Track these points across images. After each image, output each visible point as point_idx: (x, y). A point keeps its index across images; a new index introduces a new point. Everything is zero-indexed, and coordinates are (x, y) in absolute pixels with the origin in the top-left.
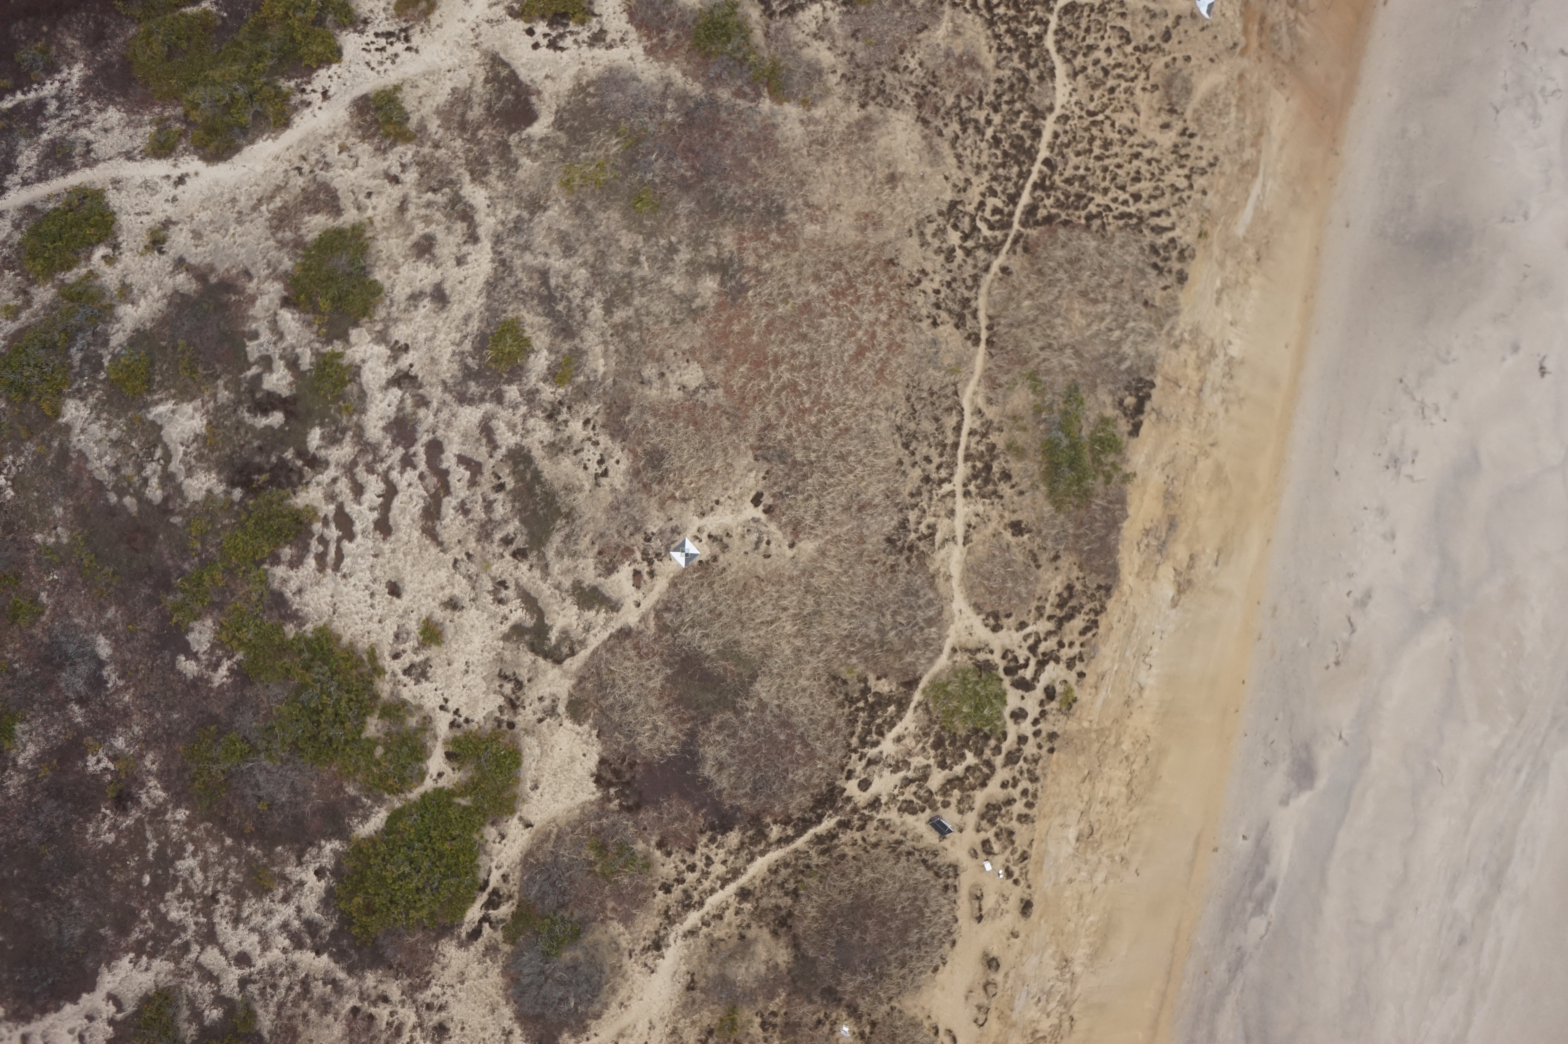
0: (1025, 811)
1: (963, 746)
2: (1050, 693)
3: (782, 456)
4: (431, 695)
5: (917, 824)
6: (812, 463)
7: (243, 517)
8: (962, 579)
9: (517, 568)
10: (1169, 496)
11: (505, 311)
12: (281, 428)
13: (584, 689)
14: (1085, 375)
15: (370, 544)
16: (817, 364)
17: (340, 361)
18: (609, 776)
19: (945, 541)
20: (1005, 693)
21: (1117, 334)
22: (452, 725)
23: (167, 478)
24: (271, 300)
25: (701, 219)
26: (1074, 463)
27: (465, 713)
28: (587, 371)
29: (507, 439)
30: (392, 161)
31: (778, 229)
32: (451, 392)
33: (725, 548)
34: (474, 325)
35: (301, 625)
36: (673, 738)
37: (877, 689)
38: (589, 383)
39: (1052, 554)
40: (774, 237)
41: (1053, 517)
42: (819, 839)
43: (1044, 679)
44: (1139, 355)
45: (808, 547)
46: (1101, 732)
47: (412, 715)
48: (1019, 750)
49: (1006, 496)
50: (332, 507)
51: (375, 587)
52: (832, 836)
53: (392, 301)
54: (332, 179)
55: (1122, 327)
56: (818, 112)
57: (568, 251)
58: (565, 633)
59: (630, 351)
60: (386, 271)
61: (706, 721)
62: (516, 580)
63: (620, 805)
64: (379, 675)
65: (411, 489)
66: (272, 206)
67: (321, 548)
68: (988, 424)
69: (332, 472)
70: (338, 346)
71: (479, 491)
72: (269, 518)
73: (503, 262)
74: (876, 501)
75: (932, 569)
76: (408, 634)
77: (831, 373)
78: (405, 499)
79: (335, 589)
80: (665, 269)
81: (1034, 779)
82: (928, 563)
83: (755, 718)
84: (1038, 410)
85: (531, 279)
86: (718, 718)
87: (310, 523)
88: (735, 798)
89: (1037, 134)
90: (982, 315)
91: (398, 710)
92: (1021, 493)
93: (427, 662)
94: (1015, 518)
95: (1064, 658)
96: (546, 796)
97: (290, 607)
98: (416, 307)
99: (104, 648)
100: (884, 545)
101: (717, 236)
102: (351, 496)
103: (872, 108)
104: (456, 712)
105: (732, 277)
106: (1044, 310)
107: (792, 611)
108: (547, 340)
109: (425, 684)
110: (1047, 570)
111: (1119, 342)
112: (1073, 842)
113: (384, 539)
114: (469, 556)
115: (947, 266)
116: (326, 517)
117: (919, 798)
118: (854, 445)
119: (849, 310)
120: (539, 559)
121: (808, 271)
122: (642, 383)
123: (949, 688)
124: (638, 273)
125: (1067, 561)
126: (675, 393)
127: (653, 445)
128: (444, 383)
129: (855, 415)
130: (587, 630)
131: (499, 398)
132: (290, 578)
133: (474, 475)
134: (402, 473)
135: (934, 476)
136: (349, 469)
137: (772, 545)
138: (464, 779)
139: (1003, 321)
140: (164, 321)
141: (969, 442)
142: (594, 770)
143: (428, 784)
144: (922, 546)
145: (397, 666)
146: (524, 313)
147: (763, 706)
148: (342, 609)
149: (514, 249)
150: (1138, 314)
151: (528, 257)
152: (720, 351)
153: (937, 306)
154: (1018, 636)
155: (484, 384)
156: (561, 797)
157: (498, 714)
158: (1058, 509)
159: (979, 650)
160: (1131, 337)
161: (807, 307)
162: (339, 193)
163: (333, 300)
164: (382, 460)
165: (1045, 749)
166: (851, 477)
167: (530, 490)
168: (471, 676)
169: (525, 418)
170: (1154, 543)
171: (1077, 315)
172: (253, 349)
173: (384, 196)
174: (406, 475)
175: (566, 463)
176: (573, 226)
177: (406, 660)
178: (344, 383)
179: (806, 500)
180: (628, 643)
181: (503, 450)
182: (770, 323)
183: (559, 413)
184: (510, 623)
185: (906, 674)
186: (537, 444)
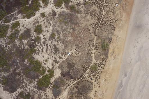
0: (99, 78)
1: (94, 72)
2: (102, 67)
3: (78, 46)
4: (46, 66)
5: (89, 79)
6: (81, 46)
7: (30, 50)
8: (94, 57)
9: (54, 55)
10: (113, 50)
11: (53, 32)
12: (34, 42)
13: (60, 66)
14: (105, 39)
15: (41, 53)
17: (39, 37)
18: (62, 74)
19: (92, 53)
20: (98, 67)
21: (108, 35)
22: (48, 69)
23: (24, 47)
24: (33, 31)
25: (71, 24)
26: (104, 47)
28: (61, 38)
29: (53, 44)
30: (44, 19)
31: (78, 25)
32: (48, 39)
33: (73, 54)
34: (51, 34)
35: (35, 60)
36: (68, 70)
37: (86, 67)
42: (81, 80)
44: (110, 37)
45: (80, 54)
46: (106, 71)
47: (44, 68)
48: (99, 72)
50: (38, 49)
51: (42, 56)
52: (82, 80)
53: (43, 31)
54: (38, 20)
56: (81, 15)
57: (59, 27)
58: (58, 61)
59: (64, 36)
60: (43, 29)
61: (71, 69)
63: (63, 76)
66: (33, 23)
67: (37, 53)
70: (39, 35)
72: (32, 50)
73: (53, 28)
74: (86, 50)
75: (91, 56)
76: (44, 61)
78: (44, 49)
79: (38, 57)
80: (68, 29)
81: (100, 75)
84: (101, 42)
87: (36, 51)
88: (73, 76)
89: (101, 17)
90: (96, 33)
92: (99, 49)
93: (46, 63)
94: (99, 51)
95: (103, 64)
96: (56, 75)
97: (34, 58)
98: (46, 32)
99: (18, 61)
100: (87, 54)
101: (72, 26)
102: (40, 48)
103: (86, 14)
105: (74, 29)
106: (102, 33)
107: (78, 59)
108: (57, 35)
110: (102, 56)
112: (104, 81)
114: (50, 54)
115: (93, 29)
117: (90, 76)
118: (84, 45)
119: (84, 33)
120: (56, 54)
121: (80, 29)
122: (65, 39)
123: (93, 67)
124: (65, 29)
125: (104, 55)
126: (68, 40)
127: (66, 44)
129: (85, 42)
130: (60, 61)
131: (53, 40)
132: (34, 55)
133: (50, 47)
135: (91, 48)
136: (39, 46)
137: (77, 53)
138: (49, 74)
139: (98, 34)
140: (24, 33)
141: (95, 44)
142: (60, 73)
143: (46, 74)
144: (90, 54)
145: (43, 63)
146: (55, 32)
147: (76, 68)
150: (110, 33)
151: (55, 28)
152: (72, 36)
153: (92, 32)
154: (99, 62)
155: (51, 39)
157: (52, 68)
158: (103, 51)
159: (95, 63)
160: (110, 35)
161: (80, 32)
162: (39, 22)
163: (38, 31)
164: (42, 45)
165: (101, 72)
166: (84, 47)
167: (55, 48)
168: (50, 64)
169: (55, 42)
170: (112, 54)
171: (105, 33)
172: (31, 35)
173: (43, 22)
174: (44, 47)
175: (59, 46)
176: (60, 25)
177: (44, 63)
178: (39, 39)
179: (80, 49)
180: (64, 62)
182: (77, 34)
183: (58, 41)
184: (53, 60)
185: (89, 65)
186: (56, 44)
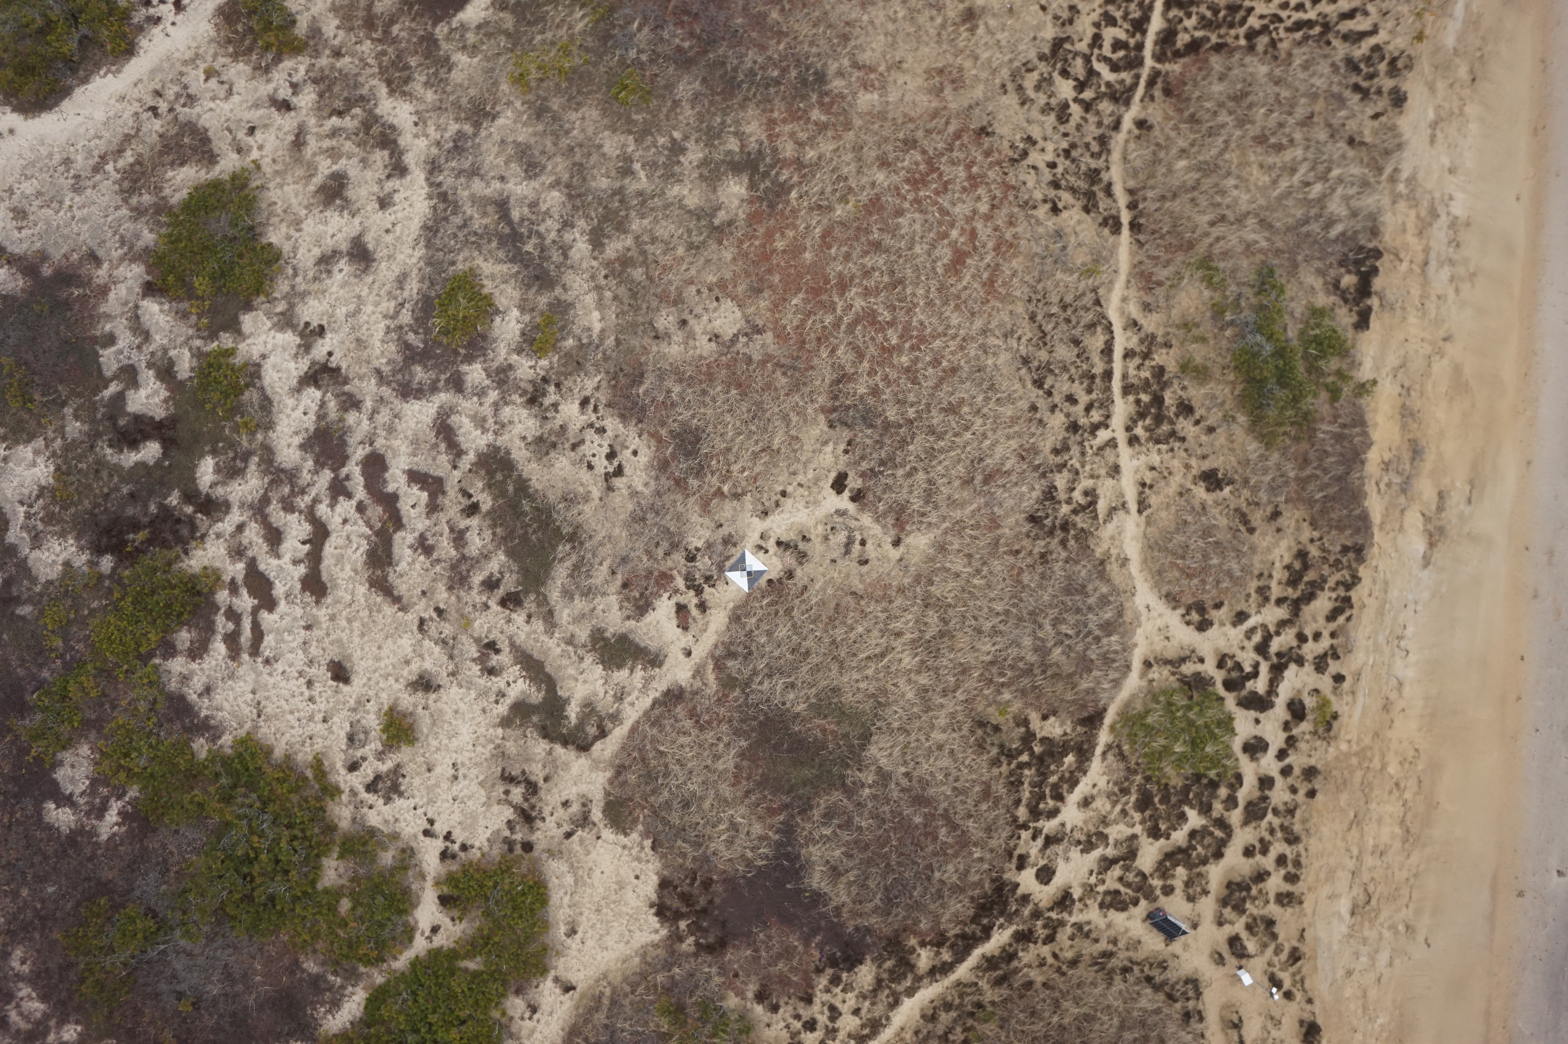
0: (1287, 887)
1: (1181, 802)
2: (1297, 710)
3: (868, 418)
4: (409, 816)
5: (1130, 924)
6: (911, 422)
7: (117, 595)
8: (1145, 561)
9: (509, 621)
10: (1406, 413)
11: (453, 263)
12: (158, 464)
13: (625, 783)
14: (1278, 252)
15: (299, 612)
16: (901, 282)
17: (231, 360)
18: (675, 903)
19: (1112, 511)
20: (1231, 719)
21: (1317, 189)
22: (445, 855)
24: (130, 290)
25: (712, 103)
26: (1284, 377)
27: (459, 836)
28: (576, 330)
29: (474, 440)
30: (279, 82)
31: (821, 104)
32: (389, 384)
33: (802, 557)
34: (413, 287)
35: (215, 738)
36: (762, 838)
37: (1044, 734)
38: (582, 346)
39: (1269, 509)
40: (816, 114)
41: (1263, 458)
42: (990, 962)
43: (1285, 691)
44: (1354, 214)
45: (920, 542)
46: (1362, 754)
47: (385, 849)
48: (1265, 799)
49: (1190, 438)
50: (241, 566)
51: (312, 671)
52: (1008, 955)
53: (295, 269)
54: (199, 116)
55: (1324, 178)
57: (532, 169)
58: (589, 707)
59: (634, 295)
60: (284, 229)
61: (806, 809)
62: (510, 638)
63: (697, 944)
64: (332, 796)
65: (348, 527)
66: (121, 163)
67: (231, 626)
68: (1150, 340)
69: (235, 517)
70: (226, 340)
71: (443, 517)
72: (153, 592)
73: (443, 197)
74: (1008, 466)
75: (1099, 552)
76: (366, 733)
77: (921, 292)
78: (341, 542)
79: (256, 682)
80: (671, 176)
81: (1292, 839)
82: (1091, 542)
83: (875, 797)
84: (1218, 312)
85: (485, 214)
86: (823, 802)
87: (212, 592)
88: (861, 915)
90: (1118, 189)
91: (365, 844)
92: (1211, 430)
93: (397, 771)
94: (1206, 465)
95: (1309, 657)
96: (590, 943)
97: (197, 715)
98: (329, 272)
100: (1027, 526)
101: (737, 122)
102: (265, 547)
104: (448, 837)
105: (766, 174)
106: (1207, 169)
107: (908, 636)
108: (517, 294)
109: (399, 803)
110: (1264, 534)
111: (1321, 201)
112: (1346, 915)
113: (317, 602)
114: (439, 611)
115: (1062, 129)
116: (233, 581)
117: (1128, 885)
118: (965, 390)
119: (936, 203)
120: (539, 605)
121: (870, 154)
122: (657, 337)
123: (1149, 720)
124: (632, 186)
125: (1291, 517)
126: (705, 347)
127: (683, 424)
128: (378, 372)
129: (962, 348)
130: (620, 697)
131: (457, 384)
132: (192, 673)
133: (433, 496)
134: (332, 506)
135: (1083, 421)
136: (259, 509)
137: (869, 546)
138: (470, 932)
139: (1150, 194)
141: (1126, 367)
142: (654, 897)
143: (420, 945)
144: (1080, 521)
145: (356, 781)
146: (479, 261)
147: (884, 777)
148: (270, 710)
149: (457, 177)
150: (1344, 157)
151: (478, 186)
152: (761, 280)
153: (1055, 185)
154: (1236, 634)
155: (435, 366)
156: (609, 941)
157: (507, 833)
158: (1268, 446)
159: (1183, 660)
160: (1340, 191)
161: (875, 205)
162: (210, 134)
163: (213, 278)
164: (303, 492)
165: (1302, 792)
166: (968, 435)
167: (514, 507)
168: (462, 783)
169: (496, 407)
170: (1397, 480)
171: (1255, 170)
172: (109, 359)
173: (272, 130)
174: (338, 509)
175: (562, 464)
176: (535, 134)
177: (368, 771)
178: (239, 391)
179: (909, 475)
180: (680, 710)
181: (471, 457)
182: (827, 233)
183: (544, 395)
184: (509, 701)
185: (1084, 707)
186: (518, 443)
